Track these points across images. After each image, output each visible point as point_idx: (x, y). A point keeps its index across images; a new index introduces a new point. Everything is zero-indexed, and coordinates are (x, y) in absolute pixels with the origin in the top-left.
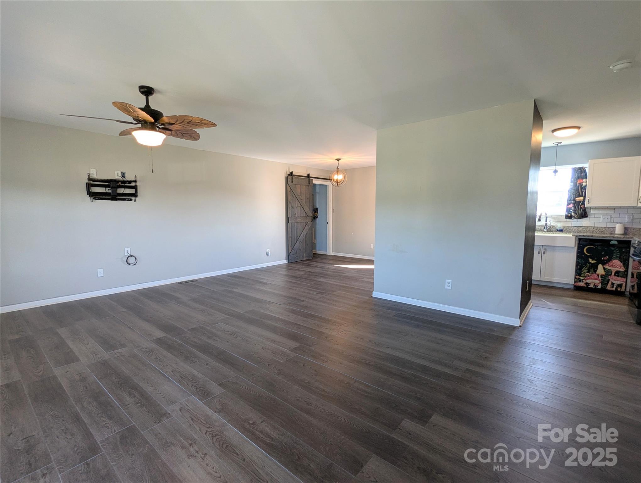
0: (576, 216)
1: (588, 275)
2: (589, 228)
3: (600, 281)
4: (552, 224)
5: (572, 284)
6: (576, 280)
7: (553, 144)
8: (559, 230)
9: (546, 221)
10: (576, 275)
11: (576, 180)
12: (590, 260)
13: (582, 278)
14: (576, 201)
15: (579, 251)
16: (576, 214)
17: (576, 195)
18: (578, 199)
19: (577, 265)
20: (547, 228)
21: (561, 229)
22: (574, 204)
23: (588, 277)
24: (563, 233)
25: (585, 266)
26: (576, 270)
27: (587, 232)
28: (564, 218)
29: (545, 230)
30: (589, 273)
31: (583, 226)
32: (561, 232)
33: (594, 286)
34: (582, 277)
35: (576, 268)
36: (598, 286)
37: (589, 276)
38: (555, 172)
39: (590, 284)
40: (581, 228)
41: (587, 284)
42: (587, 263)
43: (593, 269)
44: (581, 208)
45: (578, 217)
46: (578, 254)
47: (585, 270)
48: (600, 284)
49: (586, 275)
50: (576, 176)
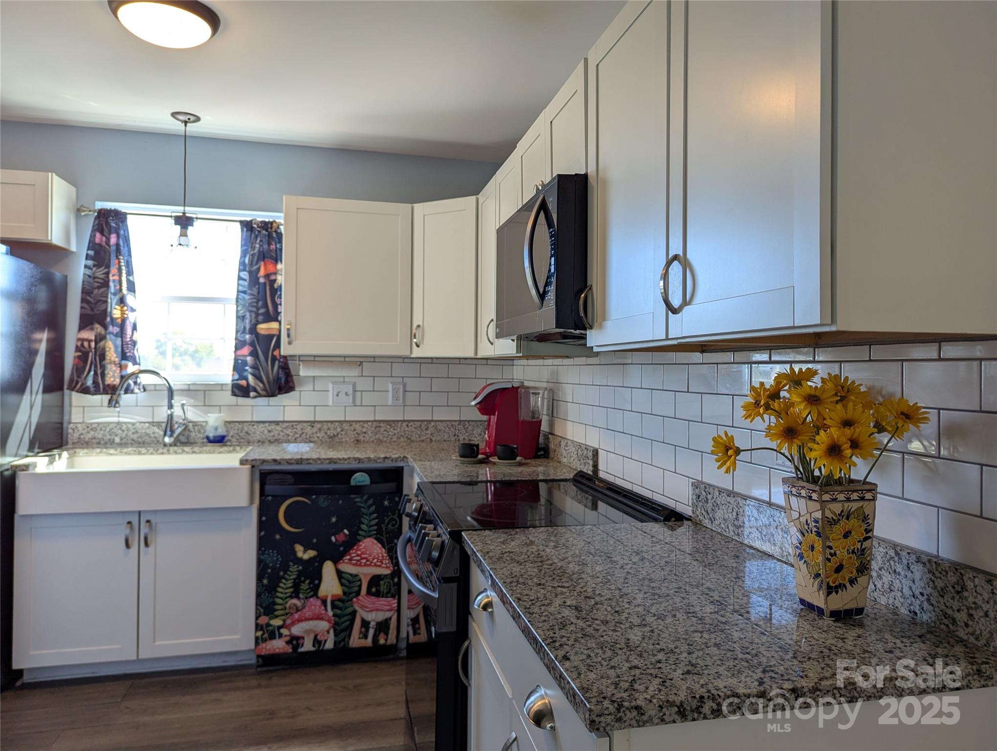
0: (259, 386)
1: (295, 605)
2: (299, 427)
3: (329, 621)
4: (193, 415)
5: (250, 651)
6: (259, 634)
7: (174, 115)
8: (214, 437)
9: (171, 406)
10: (260, 616)
11: (256, 264)
12: (299, 550)
13: (276, 622)
14: (257, 335)
15: (264, 518)
16: (261, 381)
17: (257, 315)
18: (263, 328)
19: (260, 577)
20: (172, 432)
21: (221, 431)
22: (252, 344)
23: (296, 616)
24: (225, 448)
25: (285, 573)
26: (258, 595)
27: (296, 439)
28: (230, 393)
29: (167, 440)
30: (298, 598)
31: (286, 419)
32: (216, 447)
33: (314, 646)
34: (277, 617)
35: (258, 586)
36: (325, 641)
37: (298, 610)
38: (184, 222)
39: (303, 638)
40: (278, 428)
41: (295, 641)
42: (291, 564)
43: (307, 582)
44: (274, 359)
45: (265, 389)
46: (262, 533)
47: (285, 586)
48: (332, 631)
49: (290, 608)
50: (256, 250)
